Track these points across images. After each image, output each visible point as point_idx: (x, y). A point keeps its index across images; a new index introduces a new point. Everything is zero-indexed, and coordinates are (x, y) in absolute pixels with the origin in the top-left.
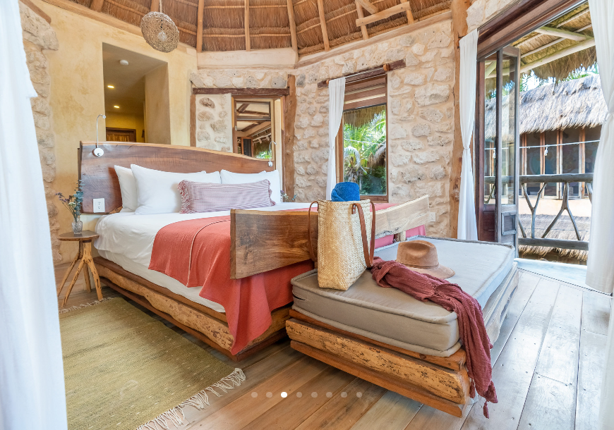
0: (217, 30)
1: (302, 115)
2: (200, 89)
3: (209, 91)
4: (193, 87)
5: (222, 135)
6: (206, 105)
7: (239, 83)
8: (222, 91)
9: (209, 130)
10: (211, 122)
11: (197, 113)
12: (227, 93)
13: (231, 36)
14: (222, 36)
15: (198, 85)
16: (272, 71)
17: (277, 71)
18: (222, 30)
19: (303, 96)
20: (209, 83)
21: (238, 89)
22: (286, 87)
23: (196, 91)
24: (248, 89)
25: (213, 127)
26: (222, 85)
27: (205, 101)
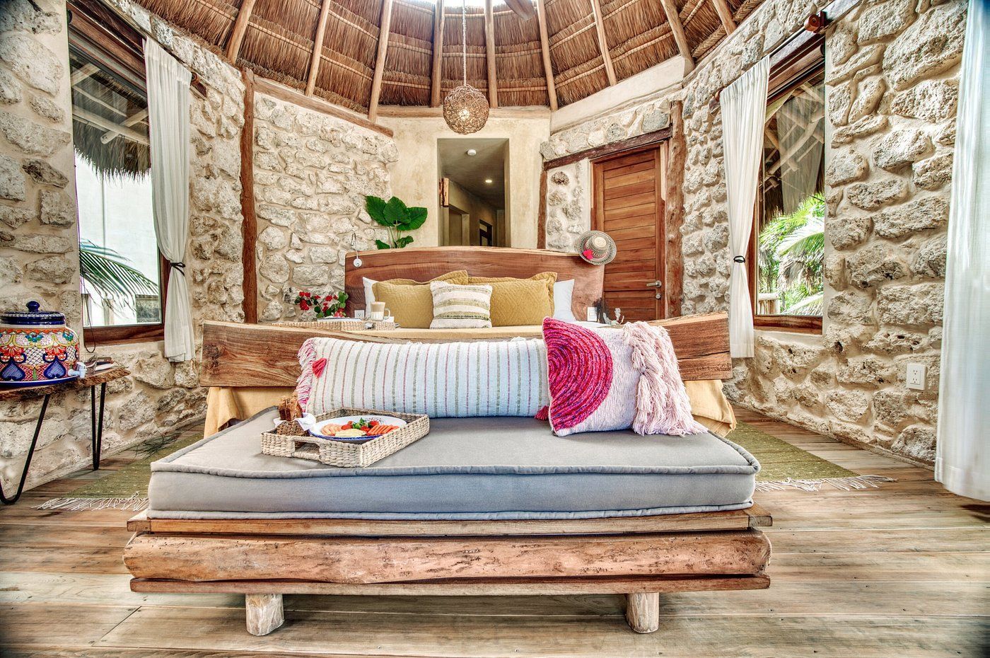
0: (571, 72)
1: (692, 167)
2: (551, 162)
3: (562, 161)
4: (545, 161)
5: (576, 222)
6: (559, 182)
7: (597, 138)
8: (575, 157)
9: (561, 217)
10: (563, 205)
11: (548, 195)
12: (583, 158)
13: (589, 72)
14: (577, 77)
15: (549, 157)
16: (645, 105)
17: (652, 102)
18: (577, 69)
19: (694, 133)
20: (561, 151)
21: (597, 149)
22: (667, 126)
23: (548, 166)
24: (610, 144)
25: (566, 212)
26: (576, 149)
27: (557, 177)
